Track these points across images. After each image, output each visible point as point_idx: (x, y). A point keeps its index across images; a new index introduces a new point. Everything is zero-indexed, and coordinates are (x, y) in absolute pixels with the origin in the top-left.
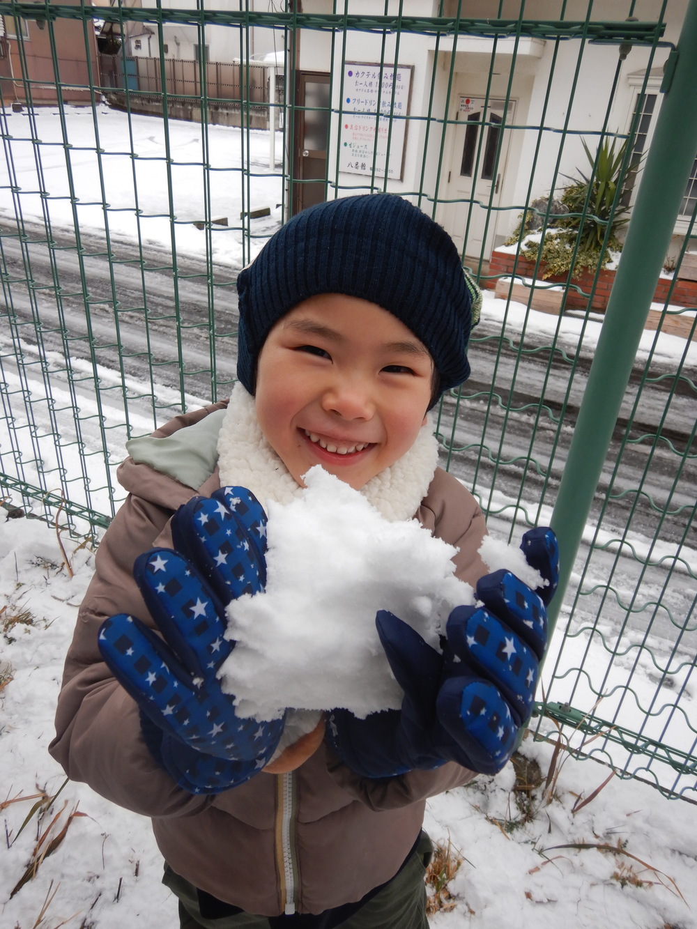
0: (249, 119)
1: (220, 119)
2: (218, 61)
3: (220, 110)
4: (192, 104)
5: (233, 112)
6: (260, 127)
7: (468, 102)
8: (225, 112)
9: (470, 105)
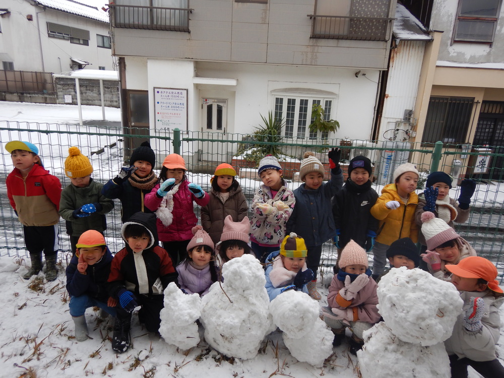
0: (46, 98)
1: (26, 99)
2: (22, 70)
3: (25, 95)
4: (5, 92)
5: (34, 95)
6: (52, 102)
7: (206, 100)
8: (29, 95)
9: (207, 101)
